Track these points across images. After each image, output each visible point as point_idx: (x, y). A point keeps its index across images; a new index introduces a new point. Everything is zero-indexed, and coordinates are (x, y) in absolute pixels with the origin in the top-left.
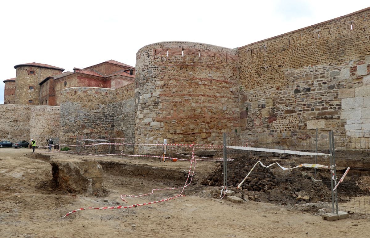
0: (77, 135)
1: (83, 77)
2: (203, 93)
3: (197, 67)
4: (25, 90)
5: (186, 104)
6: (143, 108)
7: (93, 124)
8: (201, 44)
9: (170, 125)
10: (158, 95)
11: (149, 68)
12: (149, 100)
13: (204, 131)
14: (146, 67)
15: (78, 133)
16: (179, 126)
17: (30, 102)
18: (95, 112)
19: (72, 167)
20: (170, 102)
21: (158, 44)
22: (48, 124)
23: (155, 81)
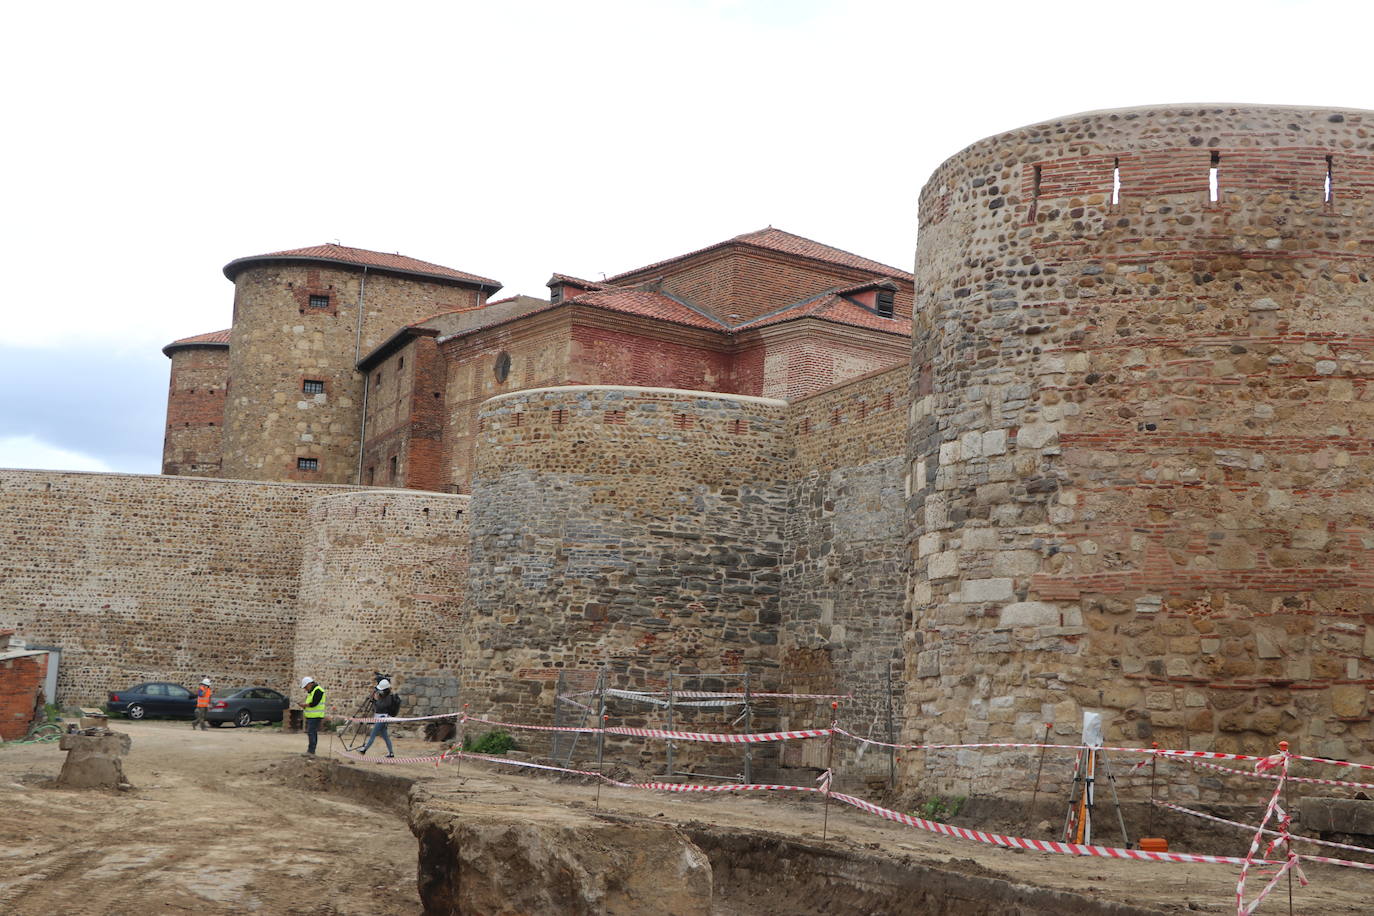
0: (559, 664)
1: (603, 329)
2: (1344, 432)
3: (1310, 262)
4: (280, 398)
5: (1227, 497)
6: (958, 517)
7: (653, 605)
8: (1337, 118)
9: (1125, 626)
10: (1051, 442)
11: (1000, 274)
12: (994, 471)
13: (1353, 669)
14: (980, 272)
15: (565, 652)
16: (1179, 636)
17: (306, 465)
18: (669, 535)
19: (535, 856)
20: (1124, 486)
21: (1053, 130)
22: (400, 592)
23: (1031, 356)
